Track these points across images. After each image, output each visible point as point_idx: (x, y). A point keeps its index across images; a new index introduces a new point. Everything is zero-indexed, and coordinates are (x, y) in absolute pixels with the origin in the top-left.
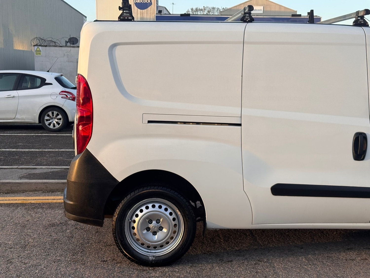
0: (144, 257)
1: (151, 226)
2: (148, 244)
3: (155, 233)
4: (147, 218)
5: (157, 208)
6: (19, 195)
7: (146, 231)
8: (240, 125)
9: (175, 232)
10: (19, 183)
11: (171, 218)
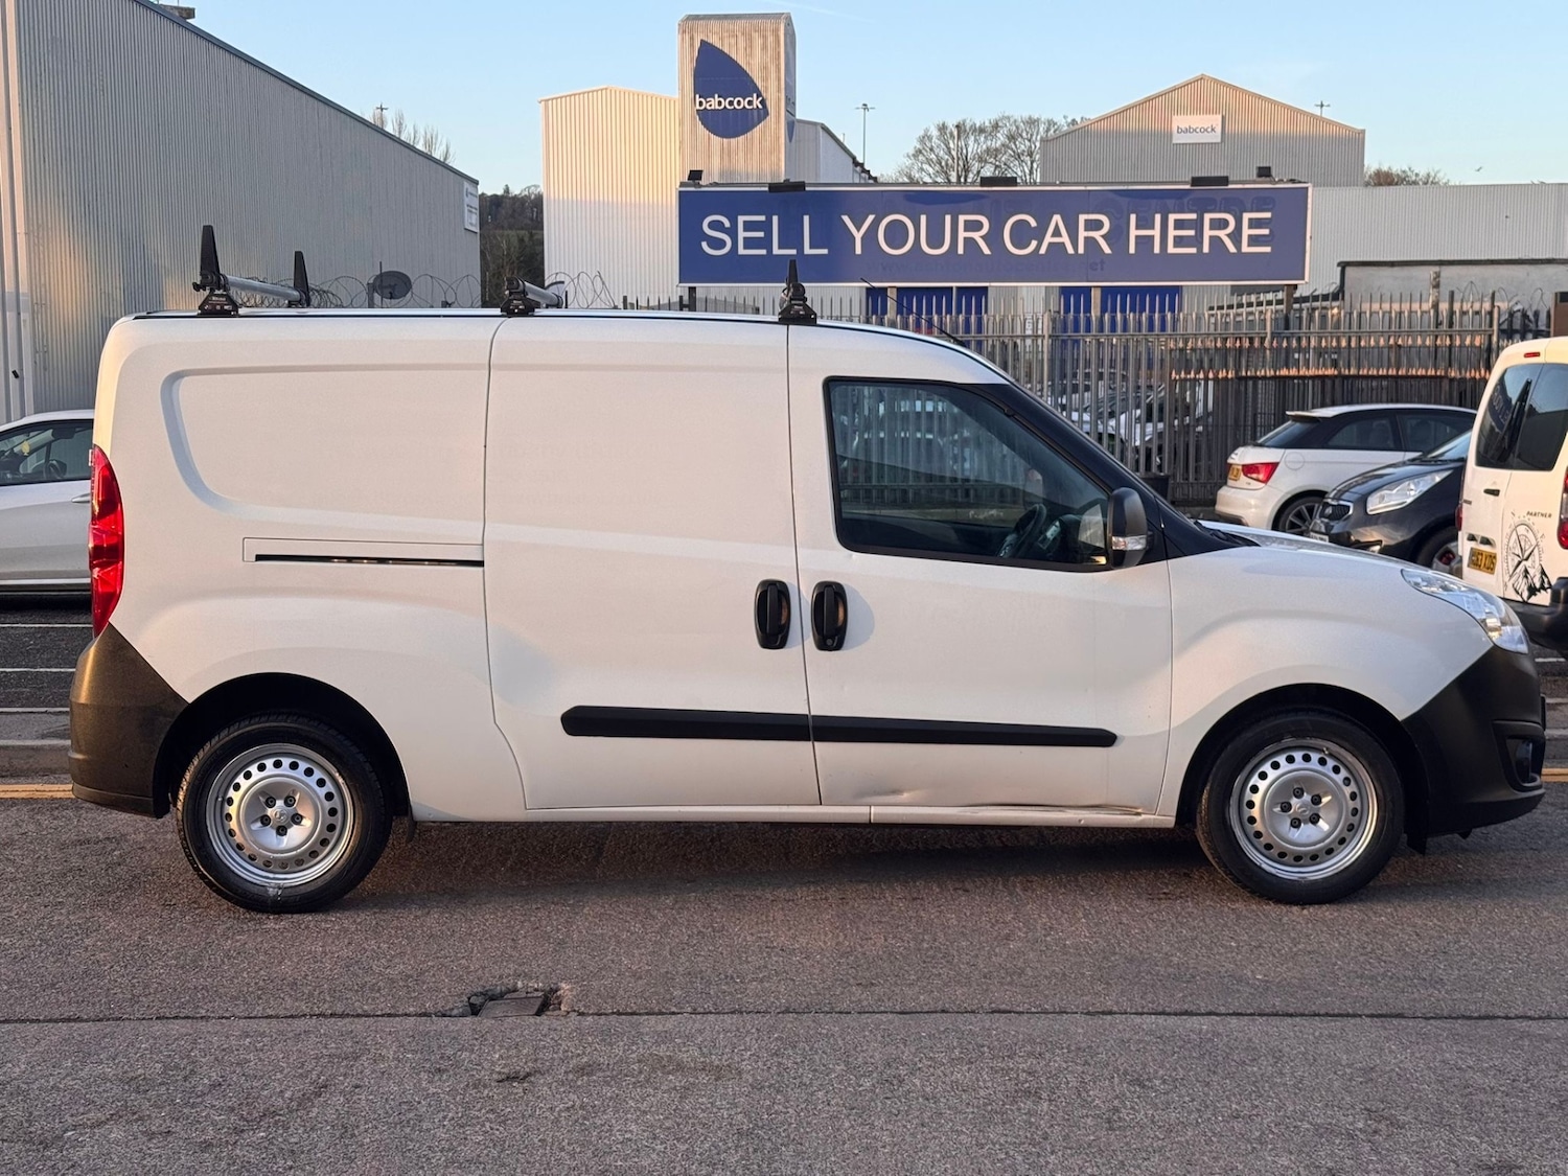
0: (255, 890)
1: (270, 812)
2: (265, 856)
3: (282, 831)
4: (262, 792)
5: (285, 768)
6: (30, 781)
7: (259, 824)
8: (480, 564)
9: (331, 828)
10: (32, 748)
11: (322, 792)
